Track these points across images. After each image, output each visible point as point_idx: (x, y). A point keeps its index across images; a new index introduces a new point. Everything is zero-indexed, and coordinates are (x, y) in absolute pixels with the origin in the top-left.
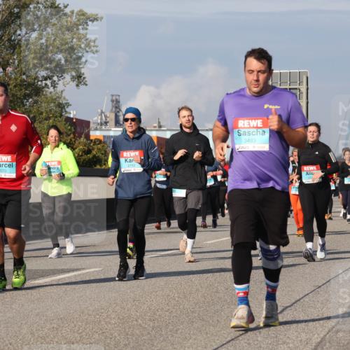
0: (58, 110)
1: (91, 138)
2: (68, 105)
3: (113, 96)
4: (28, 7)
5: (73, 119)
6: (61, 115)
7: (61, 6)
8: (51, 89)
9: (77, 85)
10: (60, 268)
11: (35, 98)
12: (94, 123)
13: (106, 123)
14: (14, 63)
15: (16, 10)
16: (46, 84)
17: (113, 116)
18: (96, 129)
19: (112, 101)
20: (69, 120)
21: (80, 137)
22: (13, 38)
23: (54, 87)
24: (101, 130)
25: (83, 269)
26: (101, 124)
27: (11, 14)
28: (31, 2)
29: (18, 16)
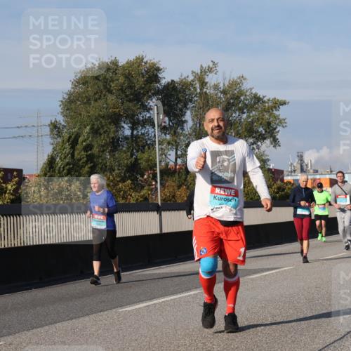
1: (285, 181)
2: (268, 160)
3: (298, 153)
4: (239, 98)
5: (272, 169)
7: (261, 97)
8: (257, 150)
9: (274, 147)
10: (266, 267)
12: (287, 171)
13: (295, 171)
15: (232, 101)
17: (299, 166)
18: (288, 175)
19: (298, 156)
20: (270, 170)
21: (277, 180)
22: (230, 119)
23: (259, 149)
24: (291, 175)
25: (282, 268)
26: (291, 172)
27: (229, 103)
28: (242, 95)
29: (233, 105)
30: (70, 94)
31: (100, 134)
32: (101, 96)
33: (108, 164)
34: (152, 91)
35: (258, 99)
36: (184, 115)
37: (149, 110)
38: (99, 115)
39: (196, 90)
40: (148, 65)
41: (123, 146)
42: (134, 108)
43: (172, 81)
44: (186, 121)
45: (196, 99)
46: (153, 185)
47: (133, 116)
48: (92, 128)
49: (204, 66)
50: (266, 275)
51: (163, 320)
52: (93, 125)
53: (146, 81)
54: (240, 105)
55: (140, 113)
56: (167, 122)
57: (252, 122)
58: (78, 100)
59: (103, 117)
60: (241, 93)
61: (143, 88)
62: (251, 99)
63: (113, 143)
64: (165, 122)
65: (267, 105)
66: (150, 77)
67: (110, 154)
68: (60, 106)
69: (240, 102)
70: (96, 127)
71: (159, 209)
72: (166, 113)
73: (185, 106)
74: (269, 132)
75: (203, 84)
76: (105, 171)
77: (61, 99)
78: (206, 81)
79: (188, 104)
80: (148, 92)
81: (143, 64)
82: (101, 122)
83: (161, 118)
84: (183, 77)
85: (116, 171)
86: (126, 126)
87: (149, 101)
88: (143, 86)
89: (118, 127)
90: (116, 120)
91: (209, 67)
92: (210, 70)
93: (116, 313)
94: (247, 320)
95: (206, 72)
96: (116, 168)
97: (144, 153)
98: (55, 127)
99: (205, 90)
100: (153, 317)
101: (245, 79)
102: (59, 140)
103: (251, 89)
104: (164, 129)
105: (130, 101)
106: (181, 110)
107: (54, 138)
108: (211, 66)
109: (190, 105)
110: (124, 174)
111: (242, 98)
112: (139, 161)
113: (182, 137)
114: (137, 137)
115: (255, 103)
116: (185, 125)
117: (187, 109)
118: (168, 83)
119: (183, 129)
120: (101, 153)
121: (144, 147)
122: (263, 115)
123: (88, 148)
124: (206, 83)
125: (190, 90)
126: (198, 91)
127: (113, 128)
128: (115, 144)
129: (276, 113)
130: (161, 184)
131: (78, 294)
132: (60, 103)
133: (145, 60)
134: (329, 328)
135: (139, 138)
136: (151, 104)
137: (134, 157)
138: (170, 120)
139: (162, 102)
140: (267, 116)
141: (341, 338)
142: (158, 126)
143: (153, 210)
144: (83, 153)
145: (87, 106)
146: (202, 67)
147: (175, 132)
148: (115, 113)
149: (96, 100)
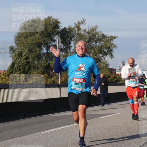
0: (106, 66)
1: (117, 74)
2: (109, 64)
3: (122, 61)
5: (110, 69)
6: (107, 68)
7: (105, 35)
8: (104, 60)
9: (112, 58)
10: (108, 113)
11: (99, 63)
12: (117, 69)
14: (92, 53)
15: (92, 37)
16: (102, 59)
18: (118, 71)
19: (122, 63)
20: (109, 69)
21: (113, 74)
22: (91, 45)
23: (104, 59)
25: (115, 113)
26: (119, 70)
27: (91, 38)
28: (96, 34)
29: (93, 39)
30: (18, 34)
31: (33, 52)
32: (32, 34)
33: (36, 66)
34: (56, 32)
35: (104, 36)
36: (70, 43)
37: (54, 41)
38: (32, 43)
39: (76, 32)
40: (53, 21)
41: (43, 58)
42: (48, 40)
43: (65, 28)
44: (71, 46)
45: (75, 36)
46: (57, 75)
47: (47, 43)
48: (29, 49)
49: (79, 21)
50: (108, 117)
51: (62, 137)
52: (29, 48)
53: (53, 27)
54: (96, 39)
55: (51, 43)
56: (63, 46)
57: (101, 47)
58: (22, 36)
59: (34, 44)
60: (96, 33)
61: (52, 31)
62: (101, 36)
63: (38, 56)
64: (62, 47)
65: (108, 39)
66: (55, 26)
67: (37, 61)
68: (14, 39)
69: (96, 38)
70: (30, 48)
71: (59, 86)
72: (62, 43)
73: (71, 39)
74: (109, 52)
75: (79, 29)
76: (35, 69)
77: (15, 36)
78: (80, 27)
79: (72, 39)
80: (54, 33)
81: (52, 20)
82: (33, 46)
83: (60, 44)
84: (70, 26)
85: (40, 69)
86: (44, 48)
87: (55, 37)
88: (52, 30)
89: (41, 49)
90: (39, 45)
91: (81, 21)
92: (82, 23)
93: (41, 133)
94: (100, 137)
95: (80, 24)
96: (40, 68)
97: (52, 61)
98: (12, 48)
99: (80, 32)
100: (57, 136)
101: (98, 27)
102: (14, 54)
103: (101, 32)
104: (61, 50)
105: (46, 37)
106: (69, 41)
107: (11, 54)
108: (82, 21)
109: (73, 39)
110: (44, 70)
111: (97, 36)
112: (50, 65)
113: (69, 54)
114: (49, 53)
115: (103, 38)
116: (71, 48)
117: (72, 41)
118: (63, 29)
119: (70, 50)
120: (33, 61)
121: (52, 58)
122: (106, 43)
123: (27, 58)
124: (80, 29)
125: (73, 32)
126: (77, 32)
127: (38, 49)
128: (39, 57)
129: (112, 42)
130: (60, 75)
131: (23, 125)
132: (14, 38)
133: (52, 18)
134: (137, 141)
135: (50, 54)
136: (56, 38)
137: (48, 62)
138: (64, 46)
139: (60, 37)
140: (108, 44)
141: (143, 145)
142: (59, 49)
143: (57, 87)
144: (25, 60)
145: (27, 39)
146: (78, 21)
147: (66, 51)
148: (39, 42)
149: (30, 36)
